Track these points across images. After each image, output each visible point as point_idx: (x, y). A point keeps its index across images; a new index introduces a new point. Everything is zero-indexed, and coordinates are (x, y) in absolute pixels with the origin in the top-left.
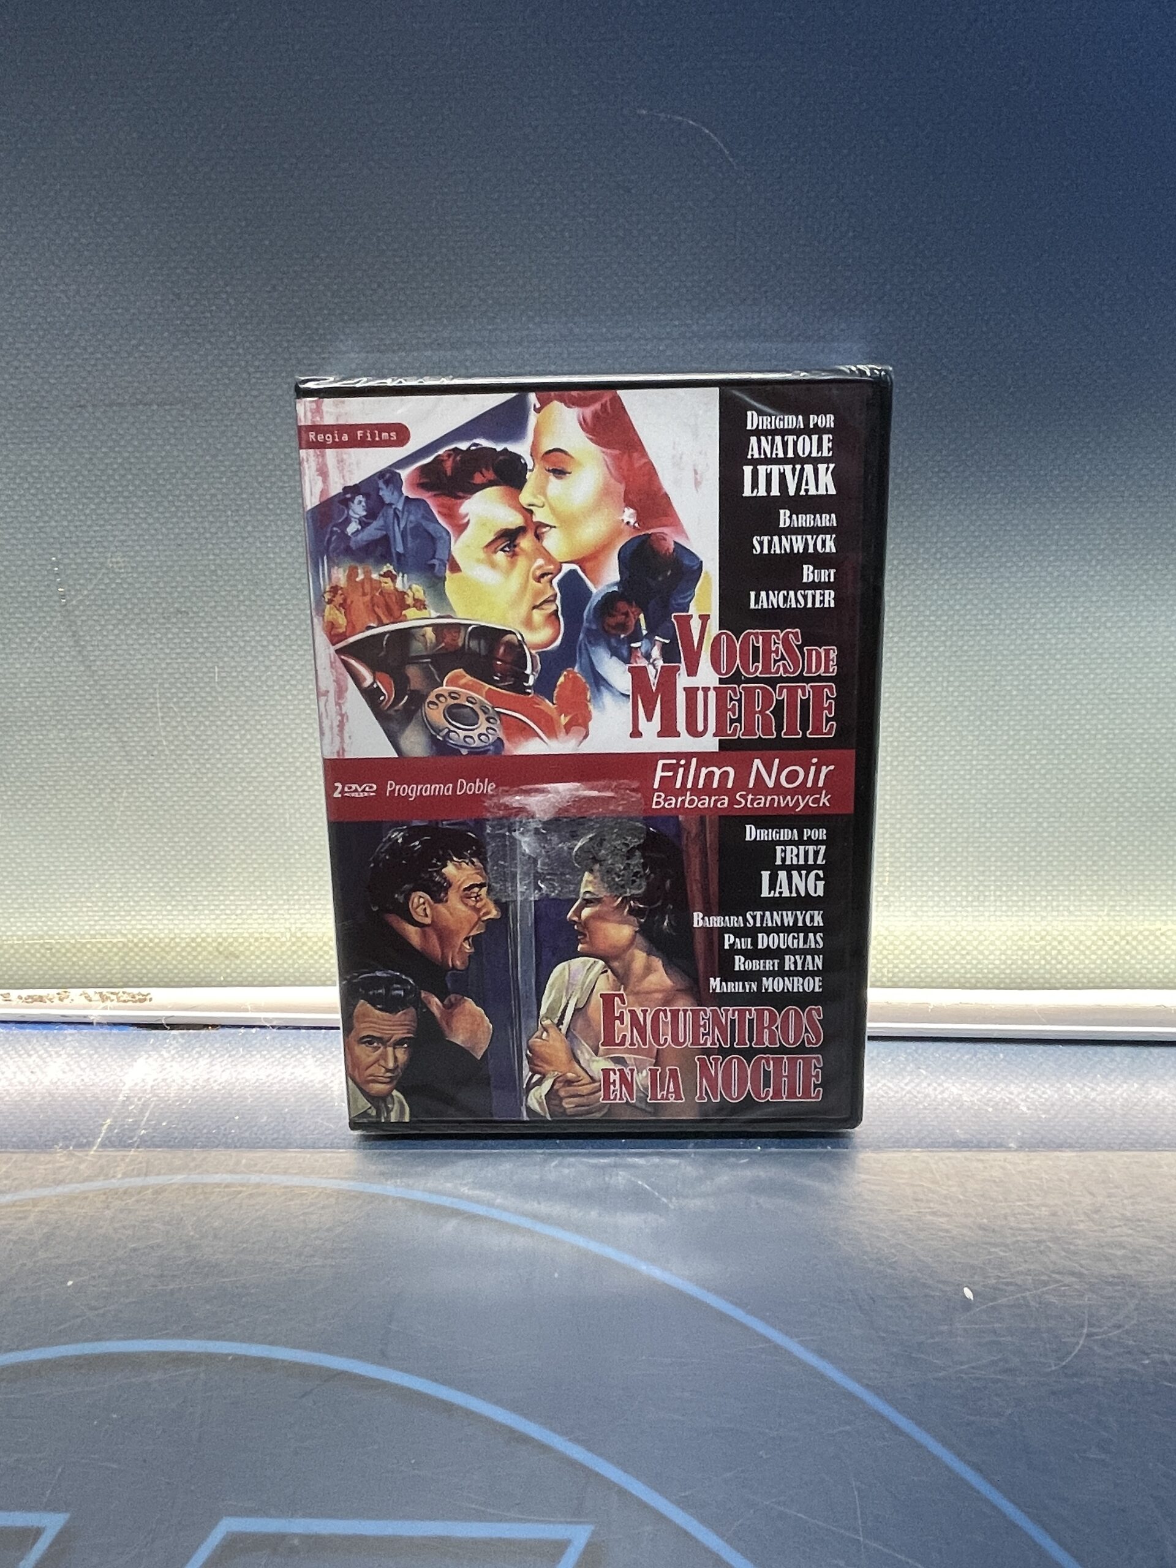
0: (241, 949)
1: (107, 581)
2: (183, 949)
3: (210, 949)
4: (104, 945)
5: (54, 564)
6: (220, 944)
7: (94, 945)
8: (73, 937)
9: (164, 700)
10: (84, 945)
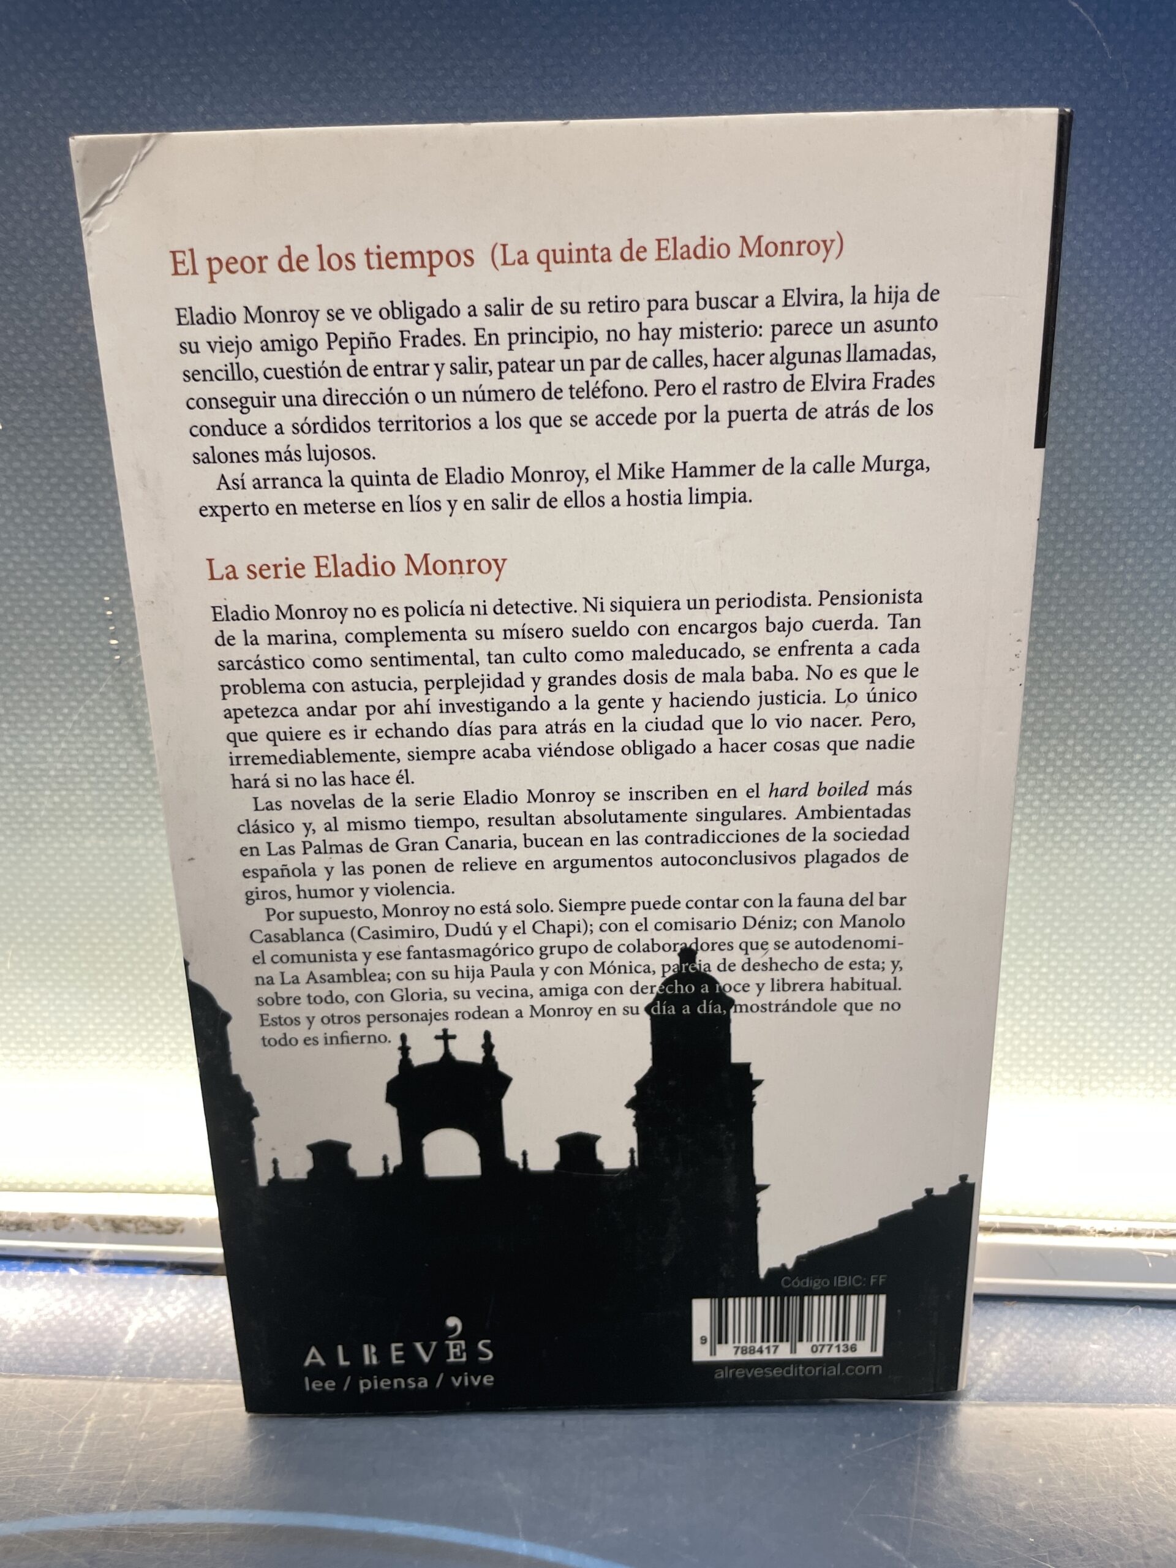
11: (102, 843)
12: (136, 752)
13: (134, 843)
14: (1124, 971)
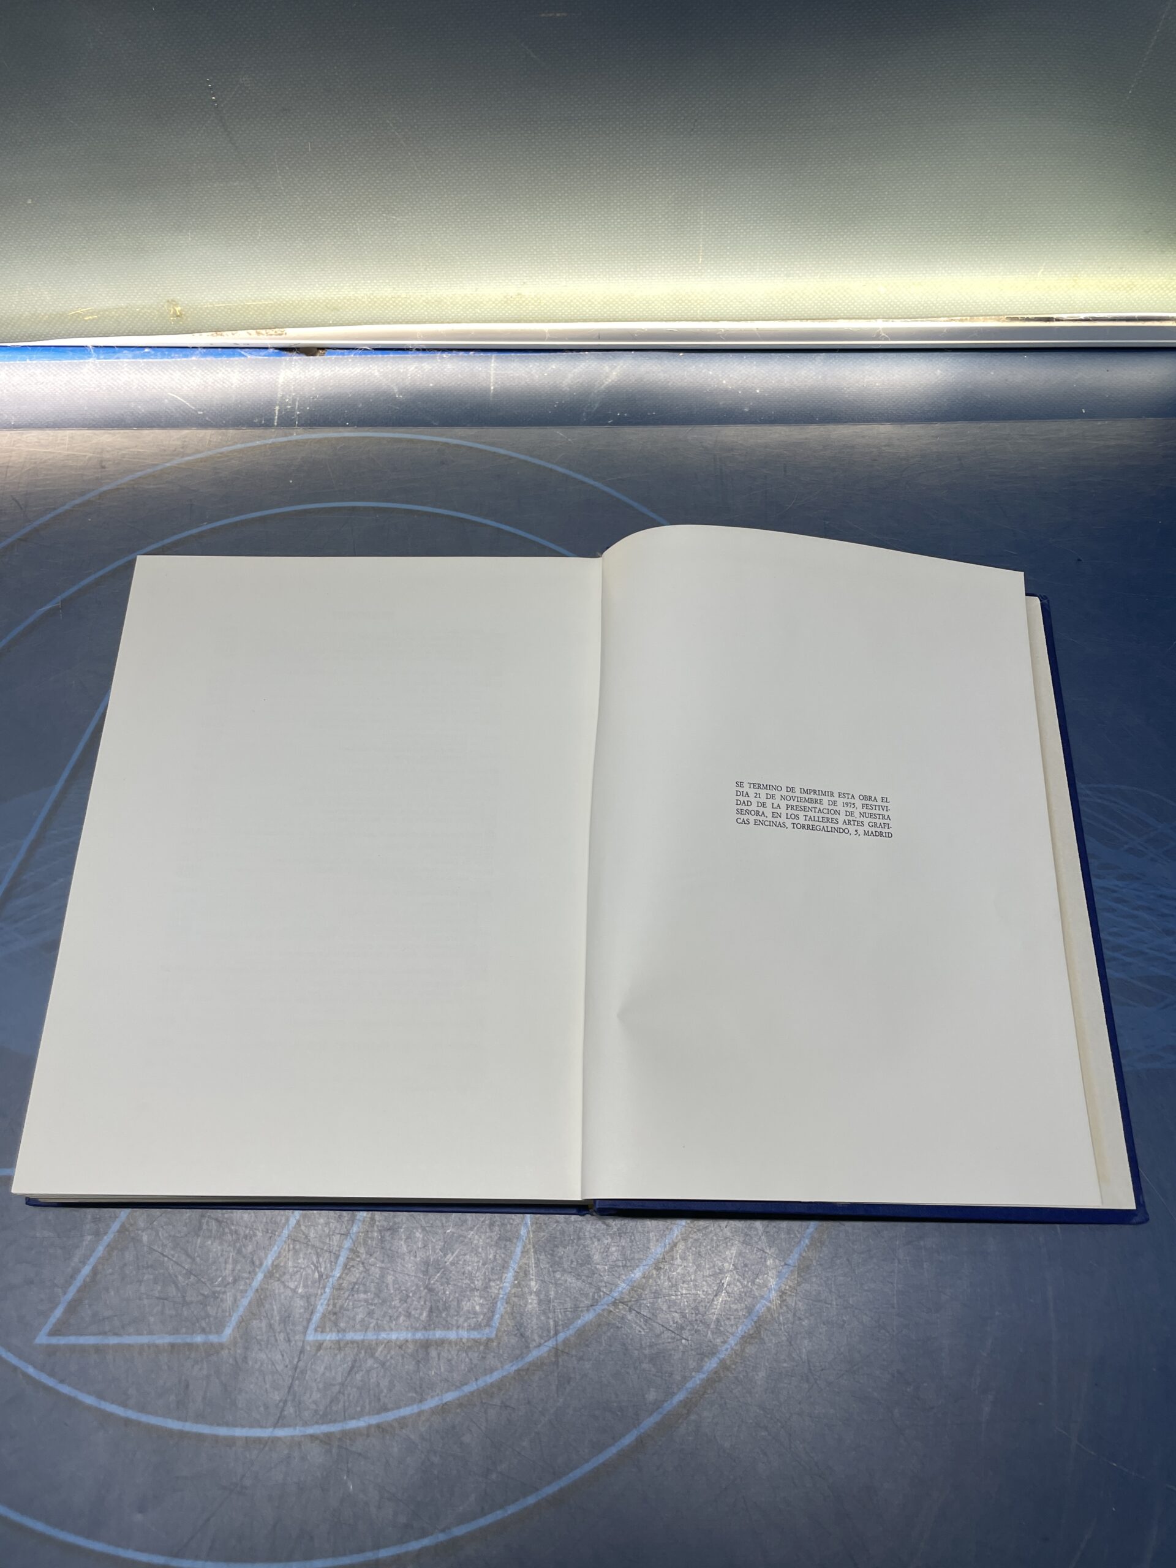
0: (340, 305)
1: (240, 92)
2: (307, 306)
3: (322, 306)
4: (261, 305)
5: (209, 82)
6: (328, 303)
7: (255, 306)
8: (242, 302)
9: (280, 163)
10: (249, 306)
11: (222, 185)
12: (230, 145)
13: (235, 184)
14: (650, 219)
